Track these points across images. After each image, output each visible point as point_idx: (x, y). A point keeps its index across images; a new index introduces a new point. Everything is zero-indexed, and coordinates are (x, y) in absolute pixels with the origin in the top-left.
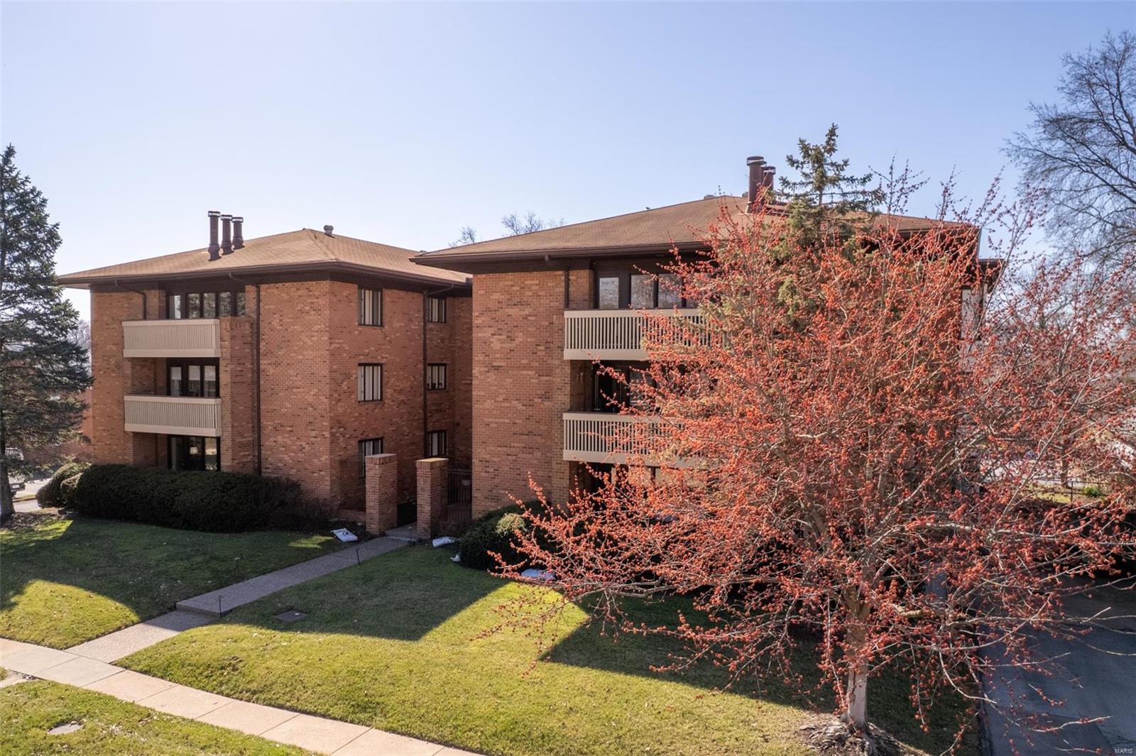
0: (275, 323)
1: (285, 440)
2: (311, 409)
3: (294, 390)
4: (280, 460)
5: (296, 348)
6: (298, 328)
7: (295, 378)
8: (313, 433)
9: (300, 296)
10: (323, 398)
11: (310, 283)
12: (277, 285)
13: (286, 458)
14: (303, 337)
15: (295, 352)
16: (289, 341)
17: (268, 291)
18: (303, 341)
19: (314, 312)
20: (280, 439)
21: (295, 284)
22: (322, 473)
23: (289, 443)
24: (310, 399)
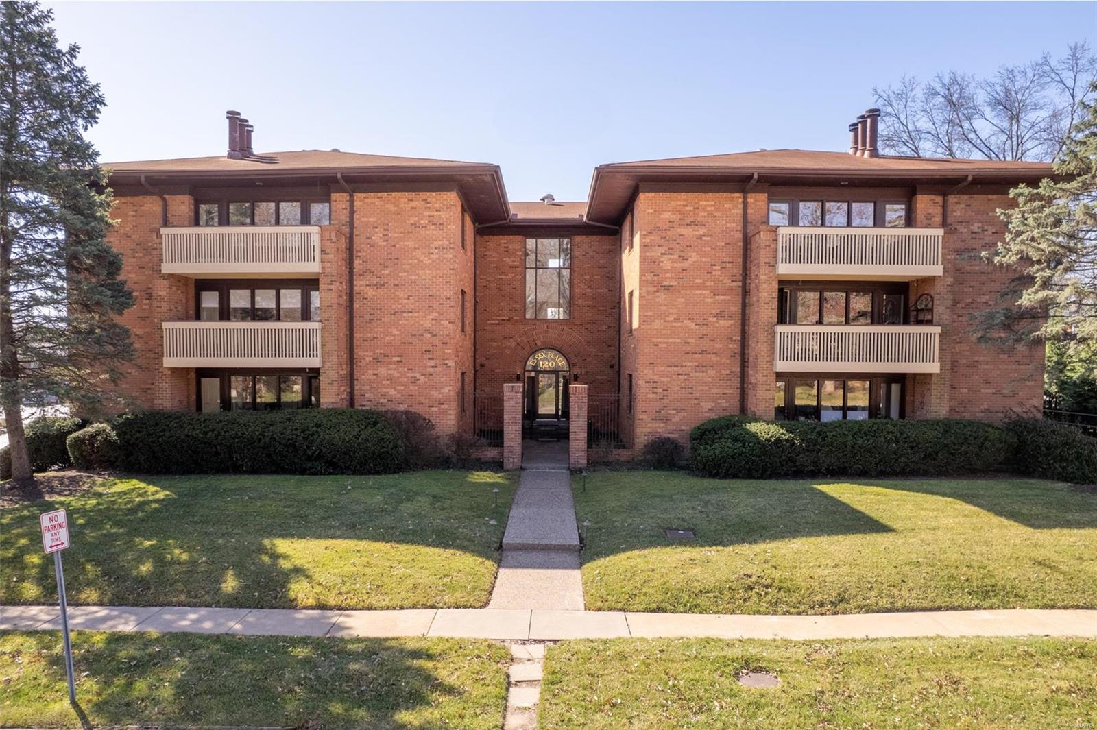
0: (377, 237)
1: (390, 372)
2: (429, 335)
3: (405, 315)
4: (383, 395)
5: (407, 267)
6: (411, 244)
7: (406, 301)
8: (432, 363)
9: (413, 208)
10: (446, 323)
11: (428, 193)
12: (380, 194)
13: (392, 392)
14: (418, 254)
15: (405, 272)
16: (397, 259)
17: (366, 200)
18: (417, 259)
19: (433, 227)
20: (383, 371)
21: (406, 194)
22: (443, 406)
23: (396, 374)
24: (427, 324)
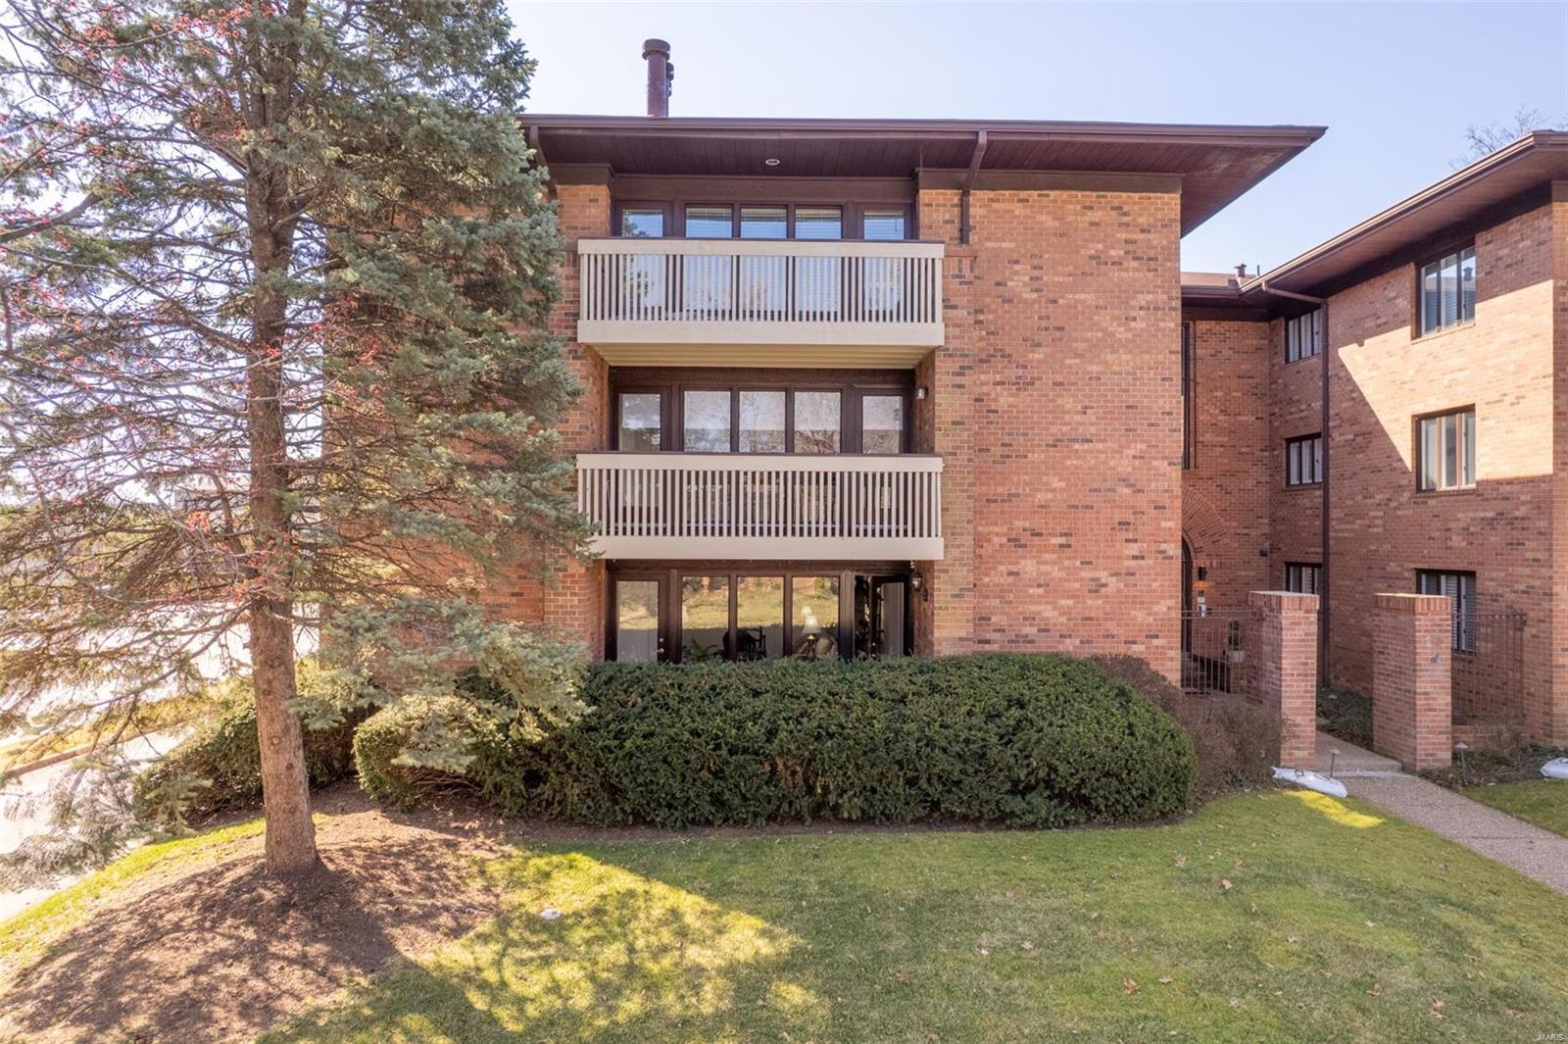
0: (1019, 282)
1: (1044, 568)
2: (1127, 491)
3: (1077, 446)
4: (1030, 619)
5: (1080, 346)
6: (1089, 298)
7: (1078, 418)
8: (1133, 549)
9: (1092, 224)
10: (1162, 465)
11: (1124, 195)
12: (1023, 194)
13: (1049, 612)
14: (1104, 319)
15: (1078, 355)
16: (1060, 329)
17: (995, 205)
18: (1104, 330)
19: (1135, 264)
20: (1029, 566)
21: (1079, 194)
22: (1155, 642)
23: (1056, 573)
24: (1124, 466)
